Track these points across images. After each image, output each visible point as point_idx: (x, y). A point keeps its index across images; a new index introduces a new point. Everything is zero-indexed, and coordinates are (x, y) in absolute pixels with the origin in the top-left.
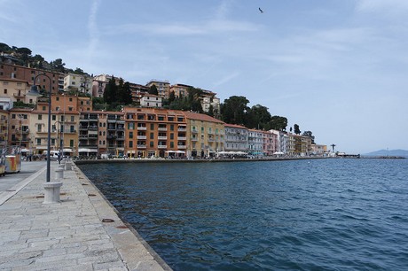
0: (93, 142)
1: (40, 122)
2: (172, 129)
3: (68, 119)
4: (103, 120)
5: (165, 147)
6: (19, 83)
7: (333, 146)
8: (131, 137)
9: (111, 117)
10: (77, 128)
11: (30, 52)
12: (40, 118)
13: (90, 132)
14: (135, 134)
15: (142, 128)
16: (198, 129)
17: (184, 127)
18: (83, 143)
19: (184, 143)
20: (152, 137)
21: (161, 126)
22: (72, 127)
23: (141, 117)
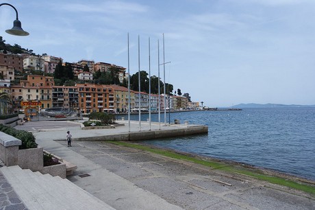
0: (61, 104)
1: (29, 93)
2: (106, 96)
3: (45, 91)
4: (66, 92)
5: (102, 107)
7: (202, 103)
8: (82, 101)
9: (71, 90)
10: (51, 97)
12: (29, 91)
13: (59, 99)
14: (85, 99)
15: (88, 96)
16: (120, 96)
17: (112, 95)
18: (55, 105)
19: (112, 104)
20: (94, 101)
21: (99, 95)
22: (48, 96)
23: (87, 89)
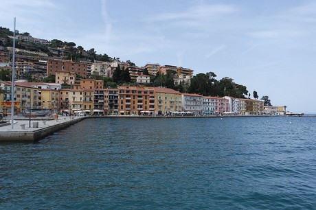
0: (101, 106)
1: (74, 96)
2: (146, 98)
3: (88, 94)
4: (106, 94)
5: (142, 109)
6: (65, 73)
7: (285, 107)
8: (122, 103)
9: (111, 92)
10: (92, 99)
11: (75, 45)
12: (74, 94)
13: (99, 101)
14: (124, 102)
15: (128, 98)
16: (163, 98)
17: (153, 97)
18: (96, 107)
19: (153, 107)
20: (134, 103)
21: (139, 97)
22: (90, 98)
23: (128, 92)
